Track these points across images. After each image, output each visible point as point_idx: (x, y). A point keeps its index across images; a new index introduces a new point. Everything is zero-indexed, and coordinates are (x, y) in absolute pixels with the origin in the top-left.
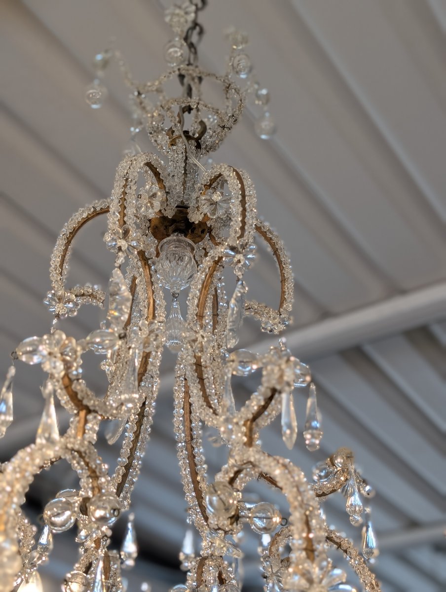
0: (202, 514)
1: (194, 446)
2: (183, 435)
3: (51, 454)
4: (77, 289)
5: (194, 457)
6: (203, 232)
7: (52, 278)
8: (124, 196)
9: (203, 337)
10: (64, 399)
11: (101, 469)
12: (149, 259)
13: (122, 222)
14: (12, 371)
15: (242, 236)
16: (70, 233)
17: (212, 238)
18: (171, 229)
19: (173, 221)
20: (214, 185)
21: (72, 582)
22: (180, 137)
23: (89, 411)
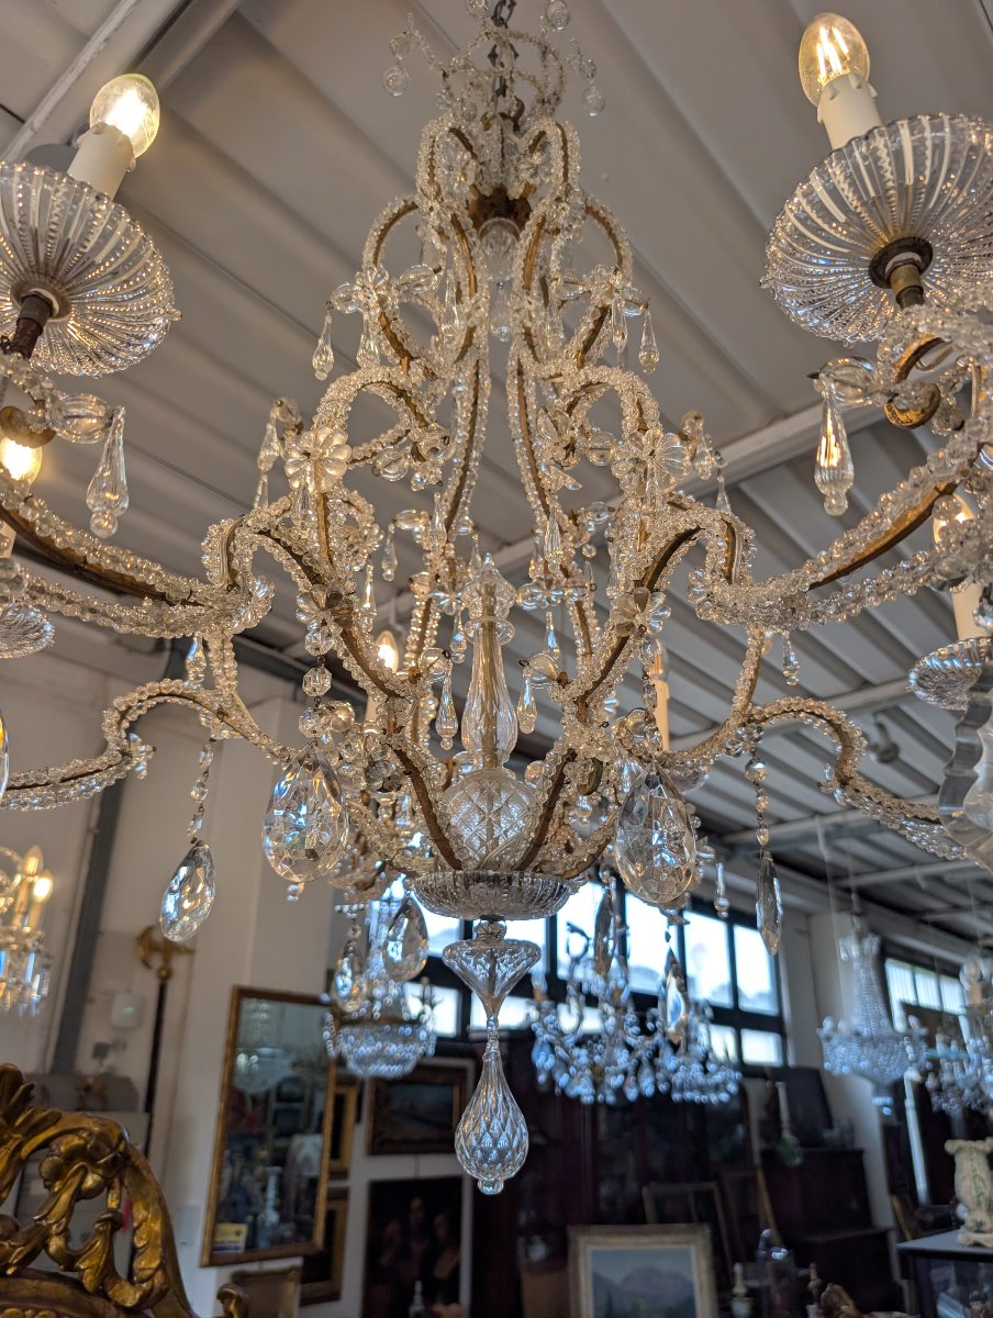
13: (431, 183)
14: (328, 320)
16: (382, 229)
19: (492, 201)
22: (495, 118)
23: (411, 358)
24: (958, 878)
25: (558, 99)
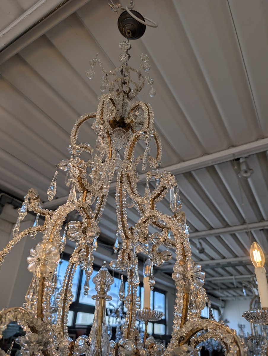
0: (124, 234)
1: (123, 208)
2: (119, 203)
3: (73, 208)
4: (81, 145)
5: (123, 212)
6: (129, 128)
7: (71, 140)
8: (103, 108)
9: (131, 166)
10: (78, 185)
11: (92, 216)
12: (110, 135)
13: (101, 118)
14: (56, 173)
15: (148, 127)
16: (79, 124)
17: (132, 130)
18: (117, 126)
19: (118, 122)
20: (135, 109)
21: (74, 257)
22: (121, 92)
23: (88, 192)
24: (216, 282)
25: (141, 89)
